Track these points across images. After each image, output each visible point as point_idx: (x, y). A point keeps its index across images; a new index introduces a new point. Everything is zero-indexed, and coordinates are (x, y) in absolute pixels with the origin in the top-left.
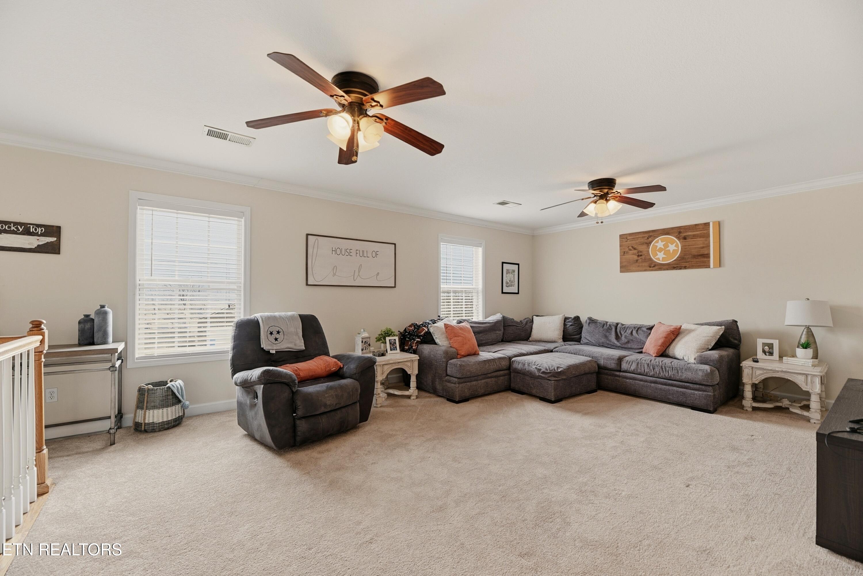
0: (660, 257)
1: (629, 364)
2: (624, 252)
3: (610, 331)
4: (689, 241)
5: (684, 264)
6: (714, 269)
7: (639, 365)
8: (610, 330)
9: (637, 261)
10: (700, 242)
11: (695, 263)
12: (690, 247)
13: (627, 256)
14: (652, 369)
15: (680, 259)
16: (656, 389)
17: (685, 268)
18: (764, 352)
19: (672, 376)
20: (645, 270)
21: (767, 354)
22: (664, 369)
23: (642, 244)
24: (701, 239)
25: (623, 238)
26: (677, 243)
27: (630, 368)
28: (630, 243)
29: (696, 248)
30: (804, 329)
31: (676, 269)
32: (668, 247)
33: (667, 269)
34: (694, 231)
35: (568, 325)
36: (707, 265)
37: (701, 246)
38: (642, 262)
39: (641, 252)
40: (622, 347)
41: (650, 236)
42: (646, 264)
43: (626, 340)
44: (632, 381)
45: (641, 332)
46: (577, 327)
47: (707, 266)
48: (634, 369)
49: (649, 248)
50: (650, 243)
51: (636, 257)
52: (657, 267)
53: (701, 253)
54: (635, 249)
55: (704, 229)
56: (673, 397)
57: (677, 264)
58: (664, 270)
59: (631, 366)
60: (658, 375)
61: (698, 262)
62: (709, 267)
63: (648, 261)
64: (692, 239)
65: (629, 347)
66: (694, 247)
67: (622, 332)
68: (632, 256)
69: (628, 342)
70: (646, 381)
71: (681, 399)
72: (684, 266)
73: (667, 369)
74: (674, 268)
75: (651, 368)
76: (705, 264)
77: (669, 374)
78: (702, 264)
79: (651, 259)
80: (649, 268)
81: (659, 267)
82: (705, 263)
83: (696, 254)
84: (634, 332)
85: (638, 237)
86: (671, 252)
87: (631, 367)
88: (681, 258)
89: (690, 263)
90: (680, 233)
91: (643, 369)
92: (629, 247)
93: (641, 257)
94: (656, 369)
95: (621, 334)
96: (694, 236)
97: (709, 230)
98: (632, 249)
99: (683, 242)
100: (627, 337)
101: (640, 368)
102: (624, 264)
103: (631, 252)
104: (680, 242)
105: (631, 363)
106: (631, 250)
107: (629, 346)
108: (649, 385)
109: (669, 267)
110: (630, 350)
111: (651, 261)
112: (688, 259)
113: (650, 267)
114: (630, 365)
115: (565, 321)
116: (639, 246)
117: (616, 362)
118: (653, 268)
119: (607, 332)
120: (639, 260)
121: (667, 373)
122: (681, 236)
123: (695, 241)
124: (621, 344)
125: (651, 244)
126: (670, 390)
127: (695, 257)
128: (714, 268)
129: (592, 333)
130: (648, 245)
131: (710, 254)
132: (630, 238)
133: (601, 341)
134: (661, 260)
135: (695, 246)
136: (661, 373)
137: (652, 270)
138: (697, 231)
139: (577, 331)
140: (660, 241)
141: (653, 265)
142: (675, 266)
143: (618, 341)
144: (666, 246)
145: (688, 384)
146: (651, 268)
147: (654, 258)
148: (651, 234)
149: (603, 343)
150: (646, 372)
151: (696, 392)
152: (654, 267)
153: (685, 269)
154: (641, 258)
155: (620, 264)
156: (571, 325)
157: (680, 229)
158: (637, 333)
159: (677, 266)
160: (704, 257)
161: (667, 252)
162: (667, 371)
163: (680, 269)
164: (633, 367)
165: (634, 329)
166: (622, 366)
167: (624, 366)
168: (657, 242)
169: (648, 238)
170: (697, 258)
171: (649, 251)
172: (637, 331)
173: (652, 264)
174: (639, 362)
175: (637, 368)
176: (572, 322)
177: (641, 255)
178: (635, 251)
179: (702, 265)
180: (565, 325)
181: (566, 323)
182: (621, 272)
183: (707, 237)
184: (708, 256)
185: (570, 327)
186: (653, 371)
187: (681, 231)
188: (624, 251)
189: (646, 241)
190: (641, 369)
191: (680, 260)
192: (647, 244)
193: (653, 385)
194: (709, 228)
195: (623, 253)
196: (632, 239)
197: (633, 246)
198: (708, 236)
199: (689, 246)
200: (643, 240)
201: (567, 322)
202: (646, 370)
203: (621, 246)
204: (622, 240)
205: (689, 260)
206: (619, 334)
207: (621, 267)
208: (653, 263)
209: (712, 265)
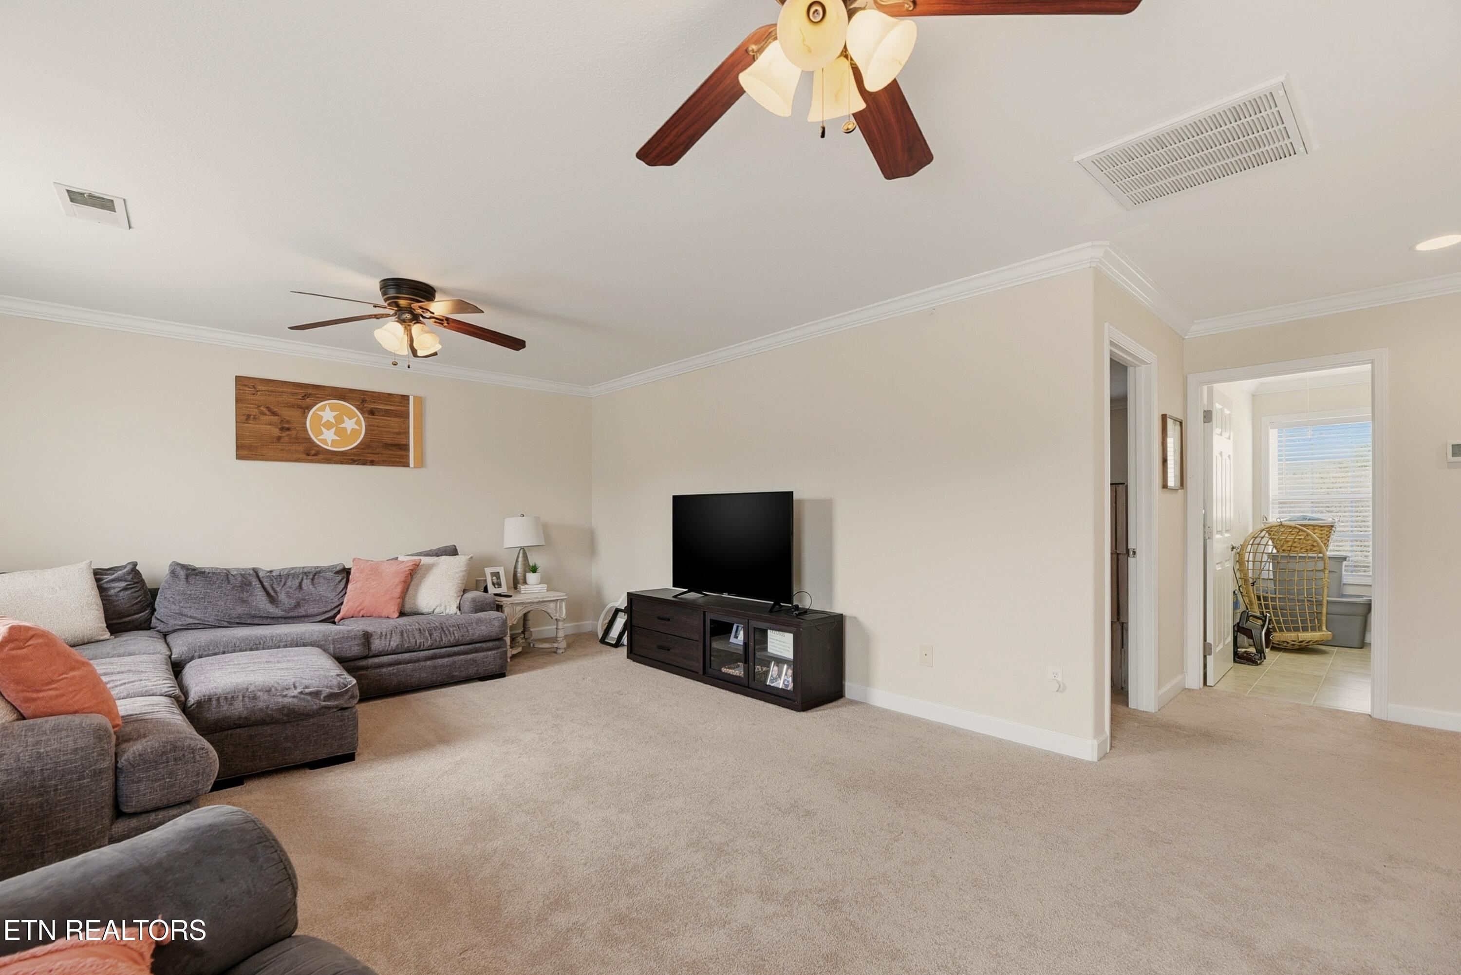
0: (327, 439)
1: (385, 638)
2: (249, 416)
3: (248, 588)
4: (379, 419)
5: (371, 457)
6: (415, 469)
7: (405, 635)
8: (248, 585)
9: (279, 439)
10: (394, 423)
11: (387, 457)
12: (380, 429)
13: (252, 425)
14: (428, 636)
15: (363, 447)
16: (435, 667)
17: (372, 463)
18: (494, 584)
19: (461, 638)
20: (297, 460)
21: (496, 586)
22: (447, 632)
23: (292, 406)
24: (396, 419)
25: (246, 385)
26: (359, 418)
27: (389, 645)
28: (262, 398)
29: (389, 432)
30: (520, 551)
31: (357, 464)
32: (343, 422)
33: (342, 463)
34: (386, 404)
35: (114, 588)
36: (404, 462)
37: (397, 430)
38: (290, 443)
39: (288, 422)
40: (286, 618)
41: (309, 395)
42: (301, 448)
43: (293, 602)
44: (392, 668)
45: (322, 580)
46: (139, 590)
47: (406, 464)
48: (397, 645)
49: (306, 418)
50: (309, 408)
51: (276, 432)
52: (321, 457)
53: (396, 442)
54: (274, 414)
55: (401, 405)
56: (461, 671)
57: (359, 455)
58: (336, 463)
59: (390, 641)
60: (438, 643)
61: (392, 456)
62: (409, 466)
63: (303, 443)
64: (383, 416)
65: (302, 614)
66: (385, 429)
67: (275, 586)
68: (266, 427)
69: (298, 605)
70: (418, 660)
71: (472, 671)
72: (370, 459)
73: (451, 629)
74: (353, 462)
75: (427, 634)
76: (403, 460)
77: (455, 637)
78: (397, 460)
79: (309, 440)
80: (304, 456)
81: (325, 456)
82: (403, 458)
83: (390, 442)
84: (306, 583)
85: (281, 390)
86: (349, 432)
87: (392, 643)
88: (365, 446)
89: (380, 455)
90: (364, 401)
91: (412, 640)
92: (260, 406)
93: (288, 433)
94: (435, 635)
95: (275, 592)
96: (387, 413)
97: (409, 407)
98: (268, 413)
99: (368, 418)
100: (291, 595)
101: (408, 640)
102: (247, 442)
103: (263, 418)
104: (363, 417)
105: (388, 636)
106: (265, 414)
107: (302, 611)
108: (422, 666)
109: (344, 459)
110: (303, 619)
111: (309, 442)
112: (376, 448)
113: (308, 455)
114: (388, 640)
115: (98, 580)
116: (284, 409)
117: (362, 641)
118: (315, 457)
119: (242, 591)
120: (283, 437)
121: (452, 636)
122: (365, 407)
123: (388, 420)
124: (285, 611)
125: (309, 411)
126: (455, 662)
127: (387, 446)
128: (414, 467)
129: (204, 598)
130: (304, 411)
131: (409, 445)
132: (264, 388)
133: (234, 614)
134: (330, 444)
135: (388, 429)
136: (444, 639)
137: (311, 461)
138: (391, 405)
139: (140, 602)
140: (327, 408)
141: (313, 452)
142: (356, 458)
143: (277, 607)
144: (339, 420)
145: (479, 645)
146: (310, 458)
147: (316, 438)
148: (310, 391)
149: (239, 617)
150: (418, 644)
151: (490, 653)
152: (315, 455)
153: (373, 465)
154: (288, 435)
155: (237, 440)
156: (125, 589)
157: (364, 395)
158: (313, 584)
159: (359, 458)
160: (401, 449)
161: (340, 432)
162: (452, 632)
163: (364, 464)
164: (394, 643)
165: (305, 577)
166: (373, 647)
167: (377, 644)
168: (323, 409)
169: (304, 398)
170: (390, 450)
171: (305, 423)
172: (313, 579)
173: (312, 450)
174: (402, 631)
175: (403, 641)
176: (126, 581)
177: (288, 429)
178: (275, 419)
179: (398, 462)
180: (102, 589)
181: (105, 586)
182: (238, 458)
183: (406, 418)
184: (405, 448)
185: (121, 594)
186: (431, 638)
187: (367, 399)
188: (247, 412)
189: (300, 402)
190: (409, 642)
191: (362, 449)
192: (301, 408)
193: (428, 663)
194: (408, 403)
195: (245, 417)
196: (268, 391)
197: (272, 407)
198: (406, 416)
199: (378, 426)
200: (292, 399)
201: (107, 582)
202: (418, 642)
203: (238, 400)
204: (241, 388)
205: (378, 451)
206: (272, 593)
207: (239, 447)
208: (315, 448)
209: (412, 464)
